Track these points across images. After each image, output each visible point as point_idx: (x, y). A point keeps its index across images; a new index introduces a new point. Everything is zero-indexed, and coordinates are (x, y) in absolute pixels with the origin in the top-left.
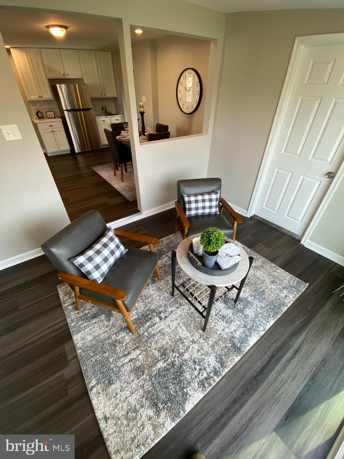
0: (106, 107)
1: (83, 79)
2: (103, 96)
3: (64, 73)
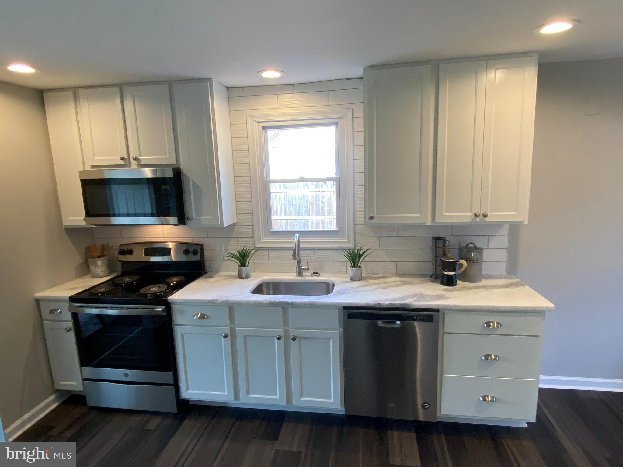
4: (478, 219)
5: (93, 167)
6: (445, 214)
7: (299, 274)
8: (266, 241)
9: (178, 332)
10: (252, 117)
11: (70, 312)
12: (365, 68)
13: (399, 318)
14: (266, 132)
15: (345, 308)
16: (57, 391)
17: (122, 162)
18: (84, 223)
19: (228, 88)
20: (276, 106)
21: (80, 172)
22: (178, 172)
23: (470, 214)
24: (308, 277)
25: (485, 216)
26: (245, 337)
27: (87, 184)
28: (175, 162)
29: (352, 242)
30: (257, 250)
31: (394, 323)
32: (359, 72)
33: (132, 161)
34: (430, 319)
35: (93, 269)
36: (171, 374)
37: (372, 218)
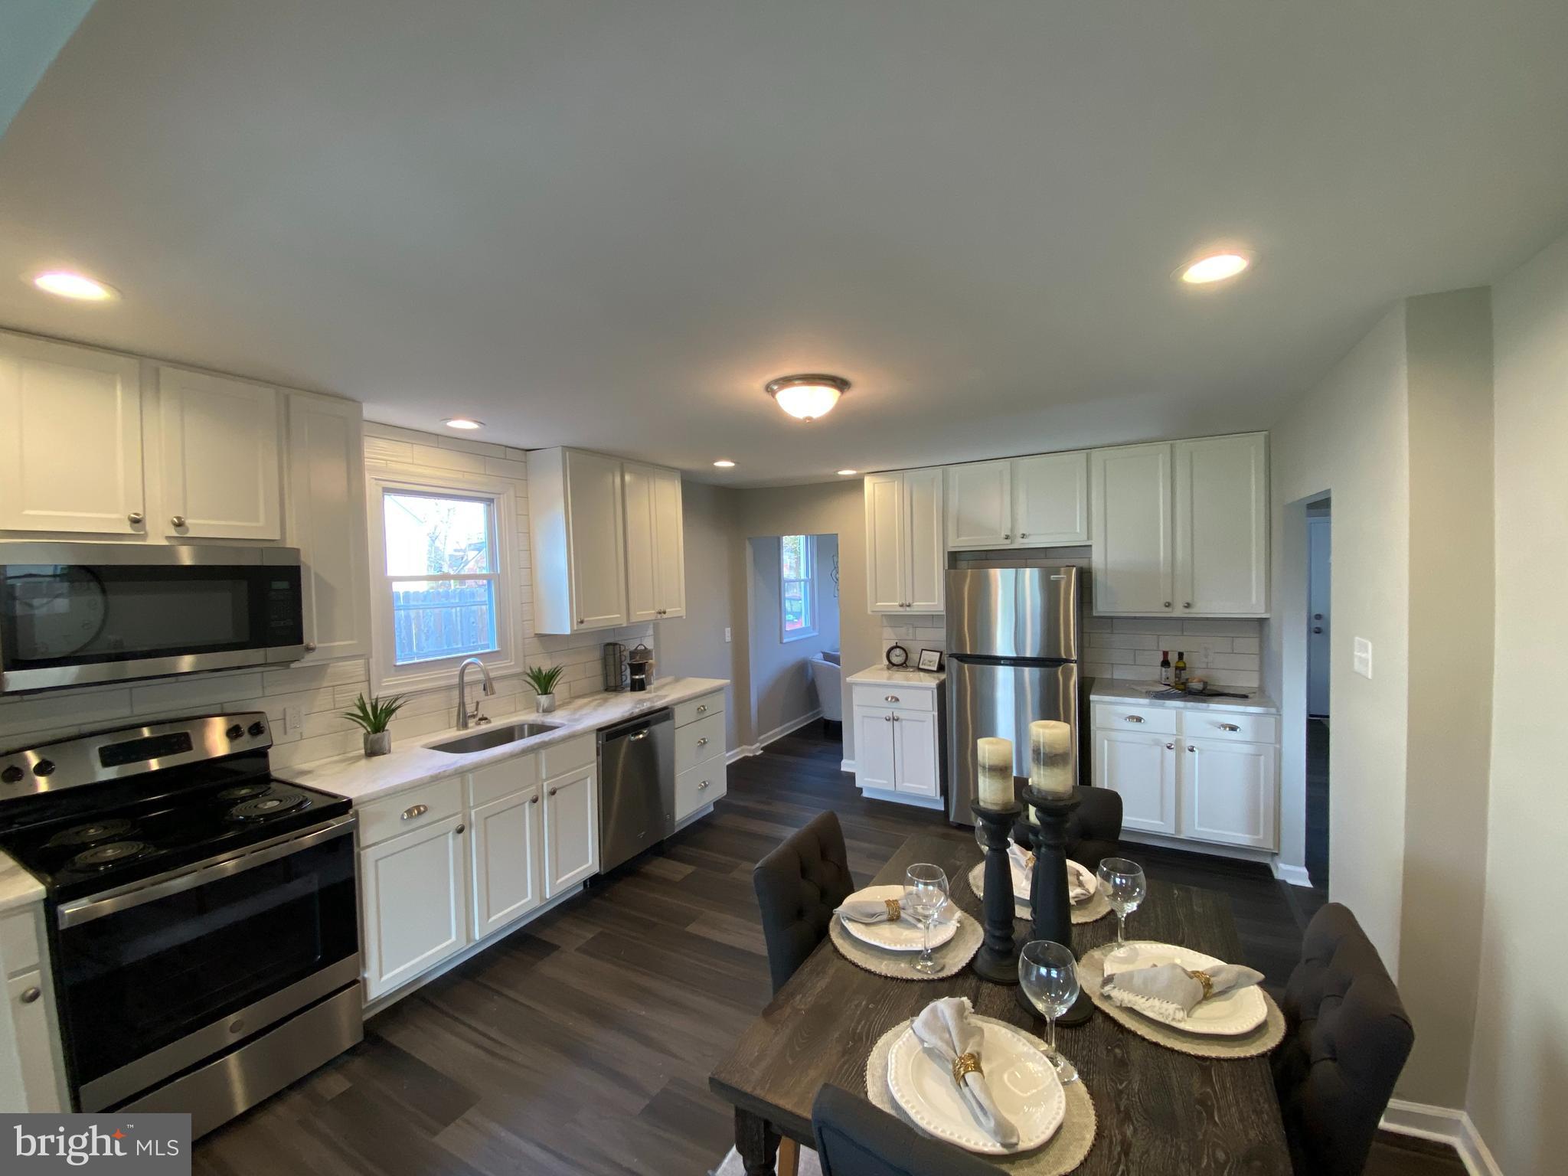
0: (1185, 657)
1: (1091, 546)
2: (1179, 612)
3: (1012, 530)
4: (659, 616)
6: (637, 614)
13: (646, 725)
15: (599, 730)
23: (653, 612)
25: (664, 613)
26: (486, 820)
28: (277, 537)
29: (522, 664)
31: (642, 733)
37: (581, 622)
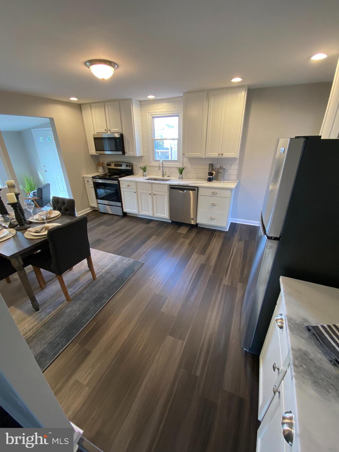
4: (220, 156)
5: (97, 133)
6: (209, 153)
7: (163, 176)
8: (153, 164)
9: (122, 190)
10: (148, 113)
11: (92, 182)
12: (183, 93)
13: (186, 189)
14: (154, 119)
15: (170, 185)
16: (91, 207)
17: (105, 131)
18: (95, 153)
19: (140, 101)
20: (157, 108)
21: (93, 135)
22: (122, 135)
23: (217, 153)
24: (166, 178)
25: (222, 155)
26: (141, 193)
27: (96, 139)
28: (121, 132)
29: (182, 165)
30: (150, 166)
31: (184, 191)
32: (182, 95)
33: (109, 131)
34: (194, 190)
35: (99, 170)
36: (120, 203)
37: (184, 154)
